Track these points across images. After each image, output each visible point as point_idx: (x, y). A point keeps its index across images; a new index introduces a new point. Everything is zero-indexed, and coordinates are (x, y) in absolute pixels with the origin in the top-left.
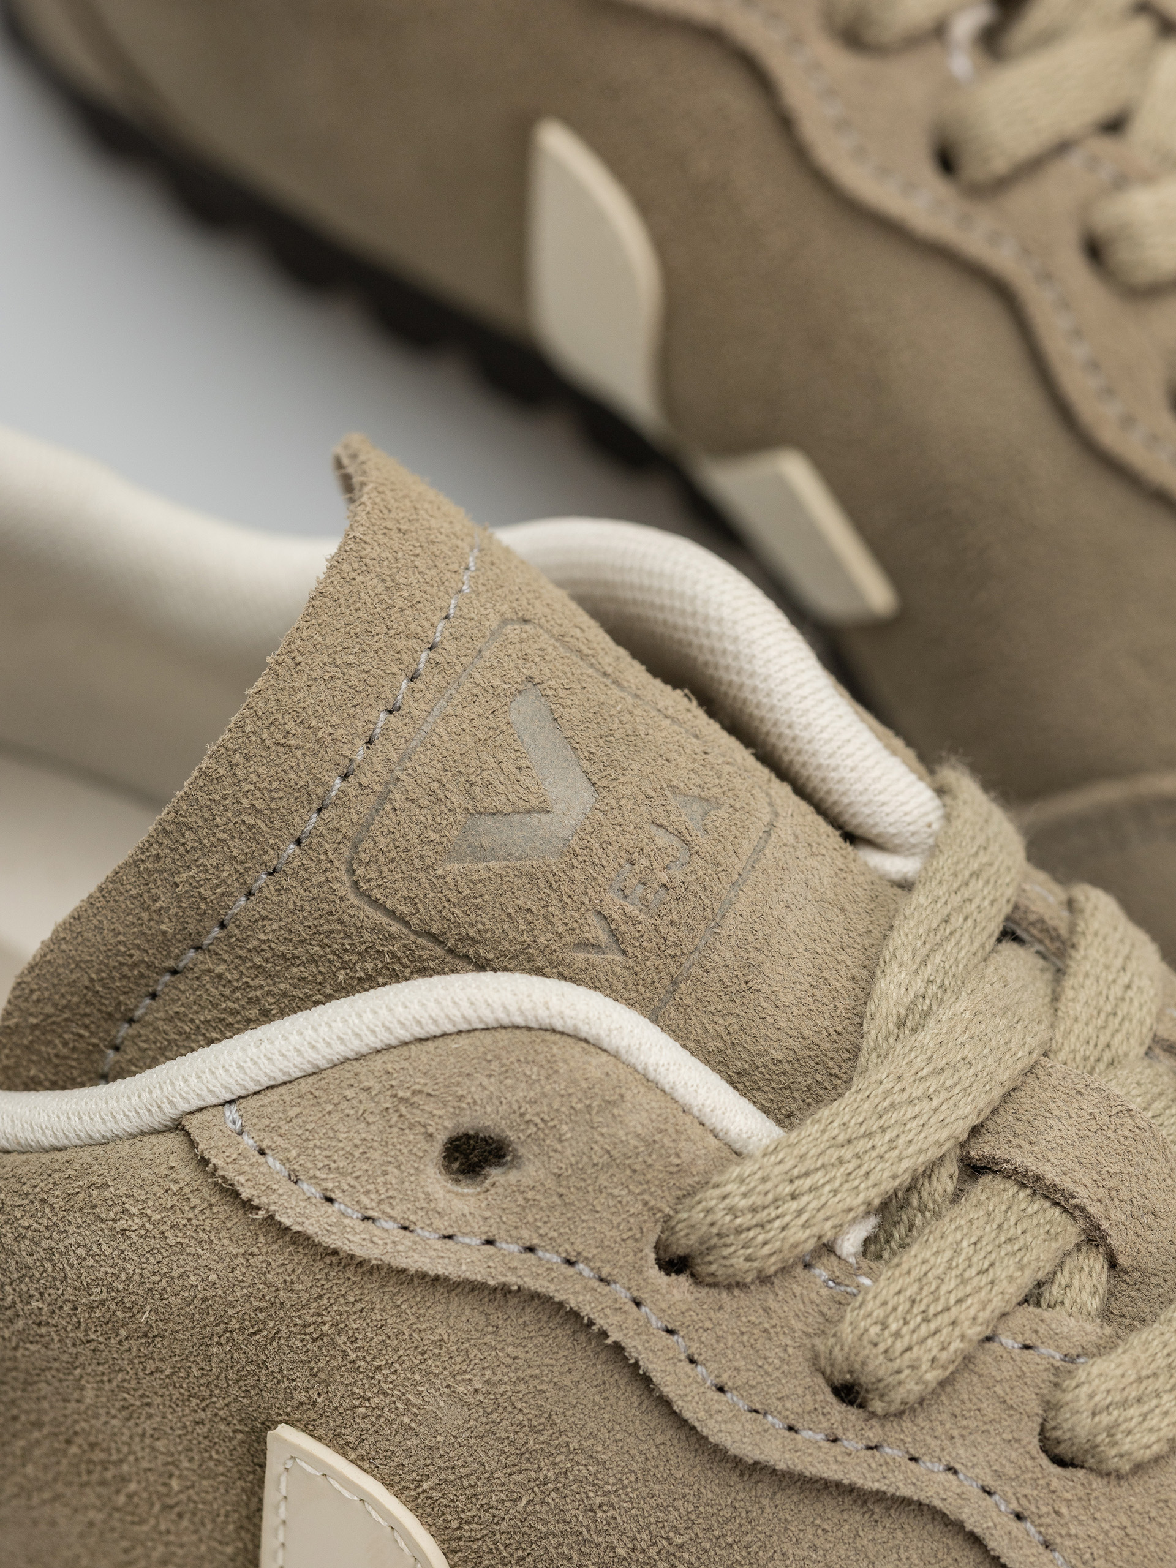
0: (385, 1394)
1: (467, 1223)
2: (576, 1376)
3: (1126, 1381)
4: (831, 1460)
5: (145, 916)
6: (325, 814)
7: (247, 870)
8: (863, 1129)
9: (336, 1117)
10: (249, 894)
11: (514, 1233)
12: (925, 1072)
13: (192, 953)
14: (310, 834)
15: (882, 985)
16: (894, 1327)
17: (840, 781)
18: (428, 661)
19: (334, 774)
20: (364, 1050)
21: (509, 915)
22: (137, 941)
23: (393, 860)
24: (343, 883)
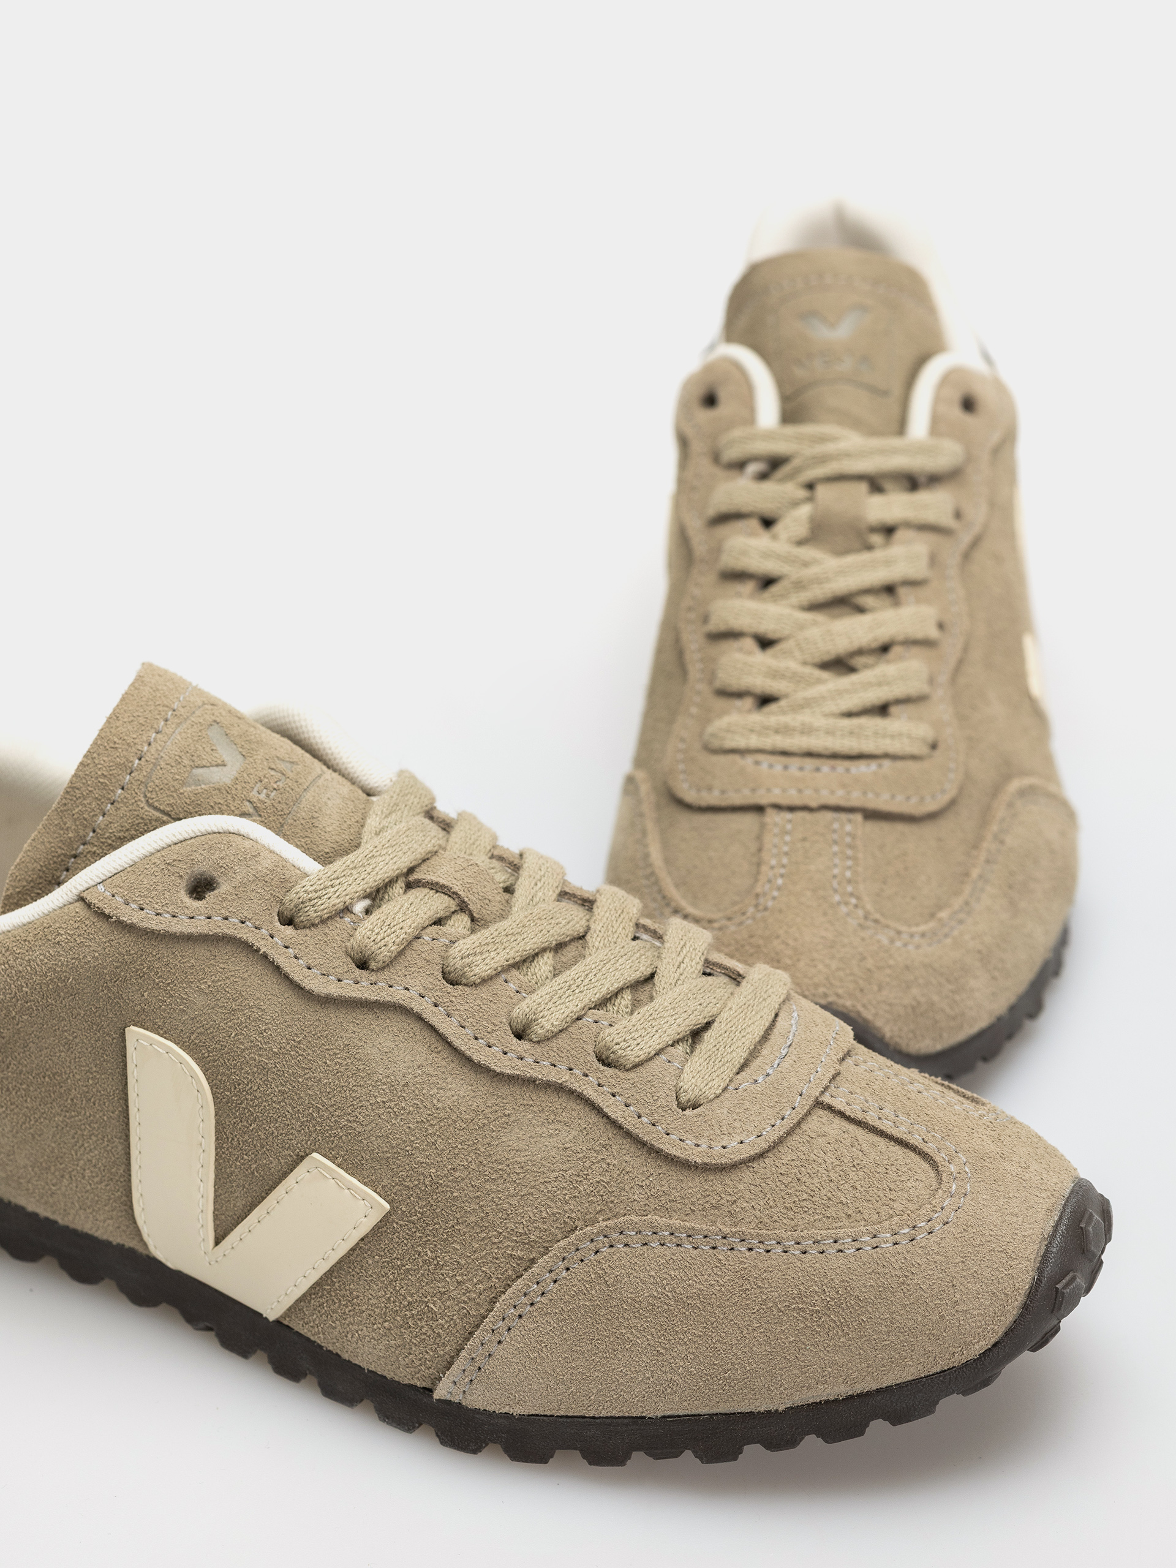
0: (172, 997)
1: (199, 910)
2: (250, 973)
3: (475, 945)
4: (356, 990)
5: (62, 832)
6: (133, 775)
7: (102, 803)
8: (361, 864)
9: (142, 876)
10: (104, 815)
11: (218, 912)
12: (386, 846)
13: (82, 847)
14: (127, 784)
15: (369, 821)
16: (377, 931)
17: (353, 767)
18: (172, 714)
19: (136, 758)
20: (153, 851)
21: (212, 806)
22: (59, 845)
23: (162, 789)
24: (142, 802)
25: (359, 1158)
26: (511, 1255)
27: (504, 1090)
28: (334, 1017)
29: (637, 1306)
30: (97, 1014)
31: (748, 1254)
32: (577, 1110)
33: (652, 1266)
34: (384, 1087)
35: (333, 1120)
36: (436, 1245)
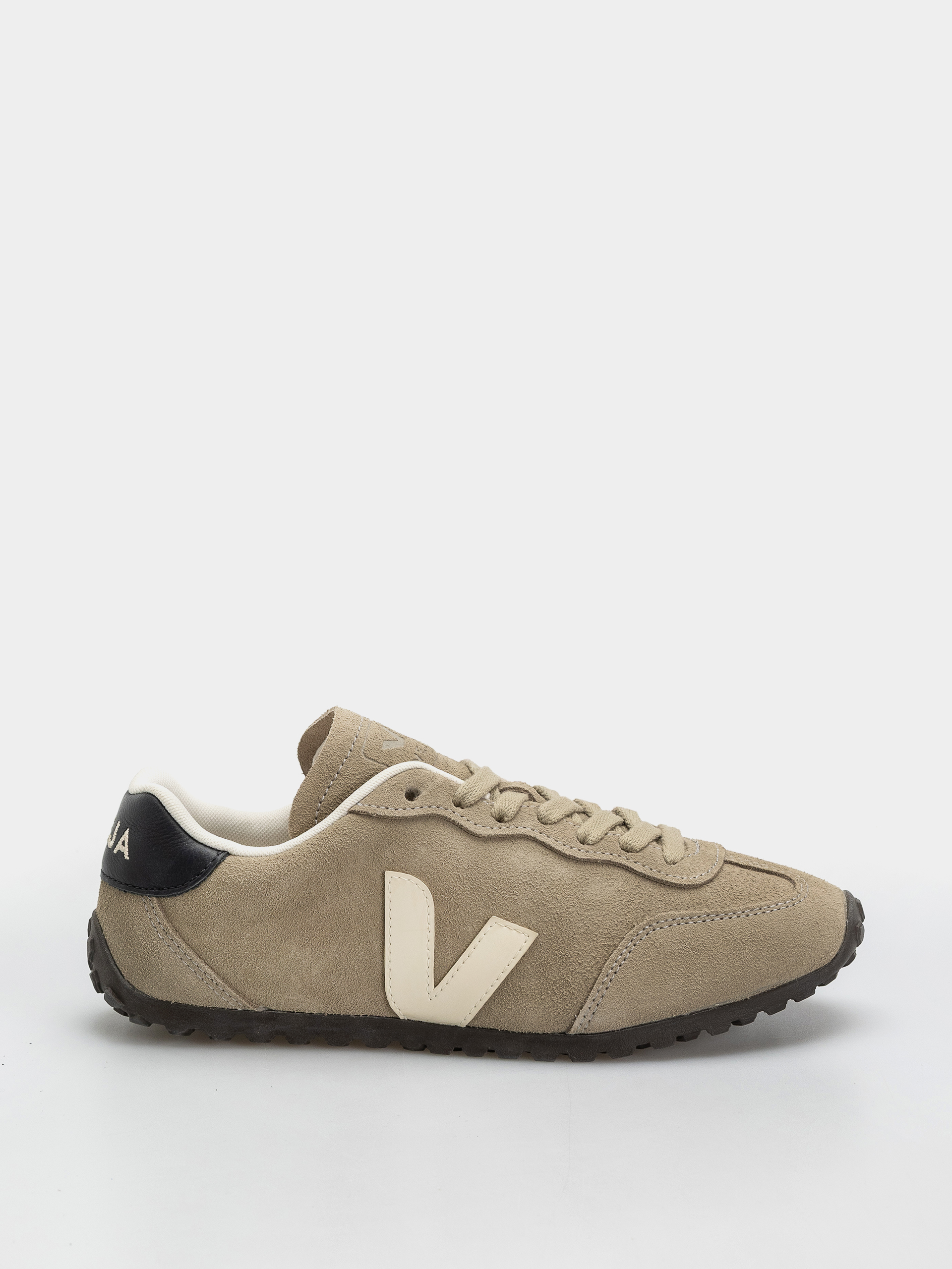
1: (414, 805)
4: (502, 831)
10: (342, 764)
11: (425, 804)
16: (500, 807)
23: (371, 750)
25: (518, 913)
26: (604, 945)
27: (583, 868)
28: (492, 847)
29: (673, 955)
30: (367, 869)
31: (721, 921)
32: (620, 872)
33: (677, 935)
34: (525, 875)
35: (501, 896)
36: (565, 948)
